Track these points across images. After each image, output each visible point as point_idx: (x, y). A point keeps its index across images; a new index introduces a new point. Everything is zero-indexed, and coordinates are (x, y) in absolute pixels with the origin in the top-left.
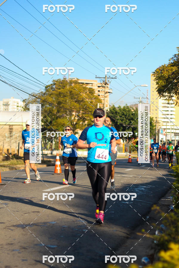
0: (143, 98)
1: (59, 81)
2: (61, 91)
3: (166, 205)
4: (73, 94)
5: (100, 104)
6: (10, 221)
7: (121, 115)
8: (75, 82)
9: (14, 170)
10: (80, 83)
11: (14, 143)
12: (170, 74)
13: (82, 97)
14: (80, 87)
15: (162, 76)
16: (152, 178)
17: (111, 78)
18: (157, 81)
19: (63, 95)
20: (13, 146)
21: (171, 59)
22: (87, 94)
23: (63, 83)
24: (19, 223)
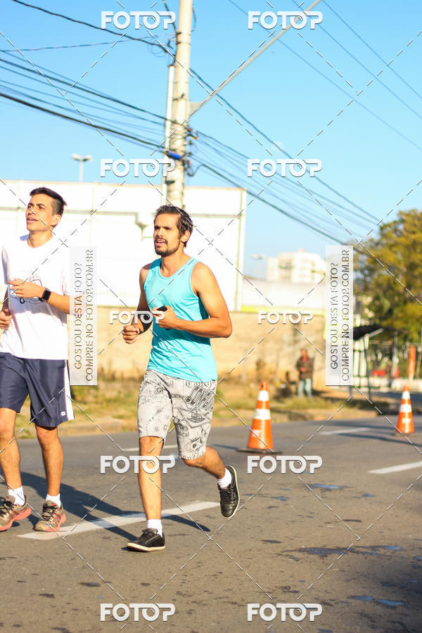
1: (413, 214)
2: (419, 238)
6: (292, 539)
24: (312, 545)
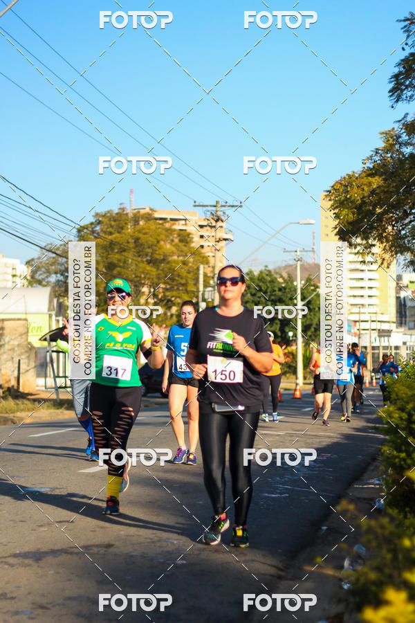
0: (304, 250)
1: (109, 215)
2: (115, 238)
3: (365, 499)
4: (142, 245)
5: (204, 267)
6: (6, 545)
7: (254, 292)
8: (147, 217)
9: (10, 425)
10: (156, 219)
11: (7, 361)
12: (366, 195)
13: (164, 253)
14: (159, 228)
15: (346, 199)
16: (329, 437)
17: (229, 206)
18: (336, 211)
19: (118, 247)
20: (6, 368)
21: (368, 159)
22: (174, 243)
23: (120, 221)
24: (26, 549)
